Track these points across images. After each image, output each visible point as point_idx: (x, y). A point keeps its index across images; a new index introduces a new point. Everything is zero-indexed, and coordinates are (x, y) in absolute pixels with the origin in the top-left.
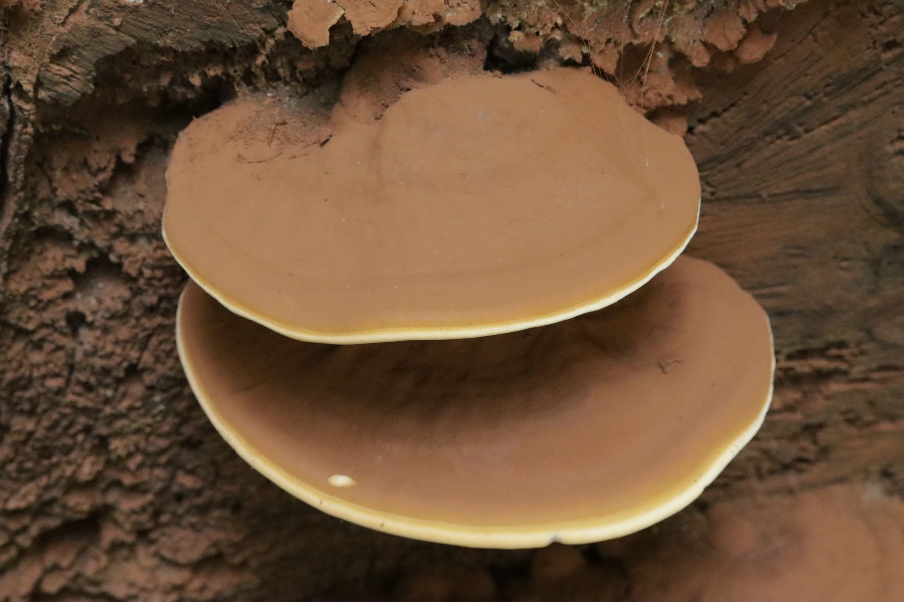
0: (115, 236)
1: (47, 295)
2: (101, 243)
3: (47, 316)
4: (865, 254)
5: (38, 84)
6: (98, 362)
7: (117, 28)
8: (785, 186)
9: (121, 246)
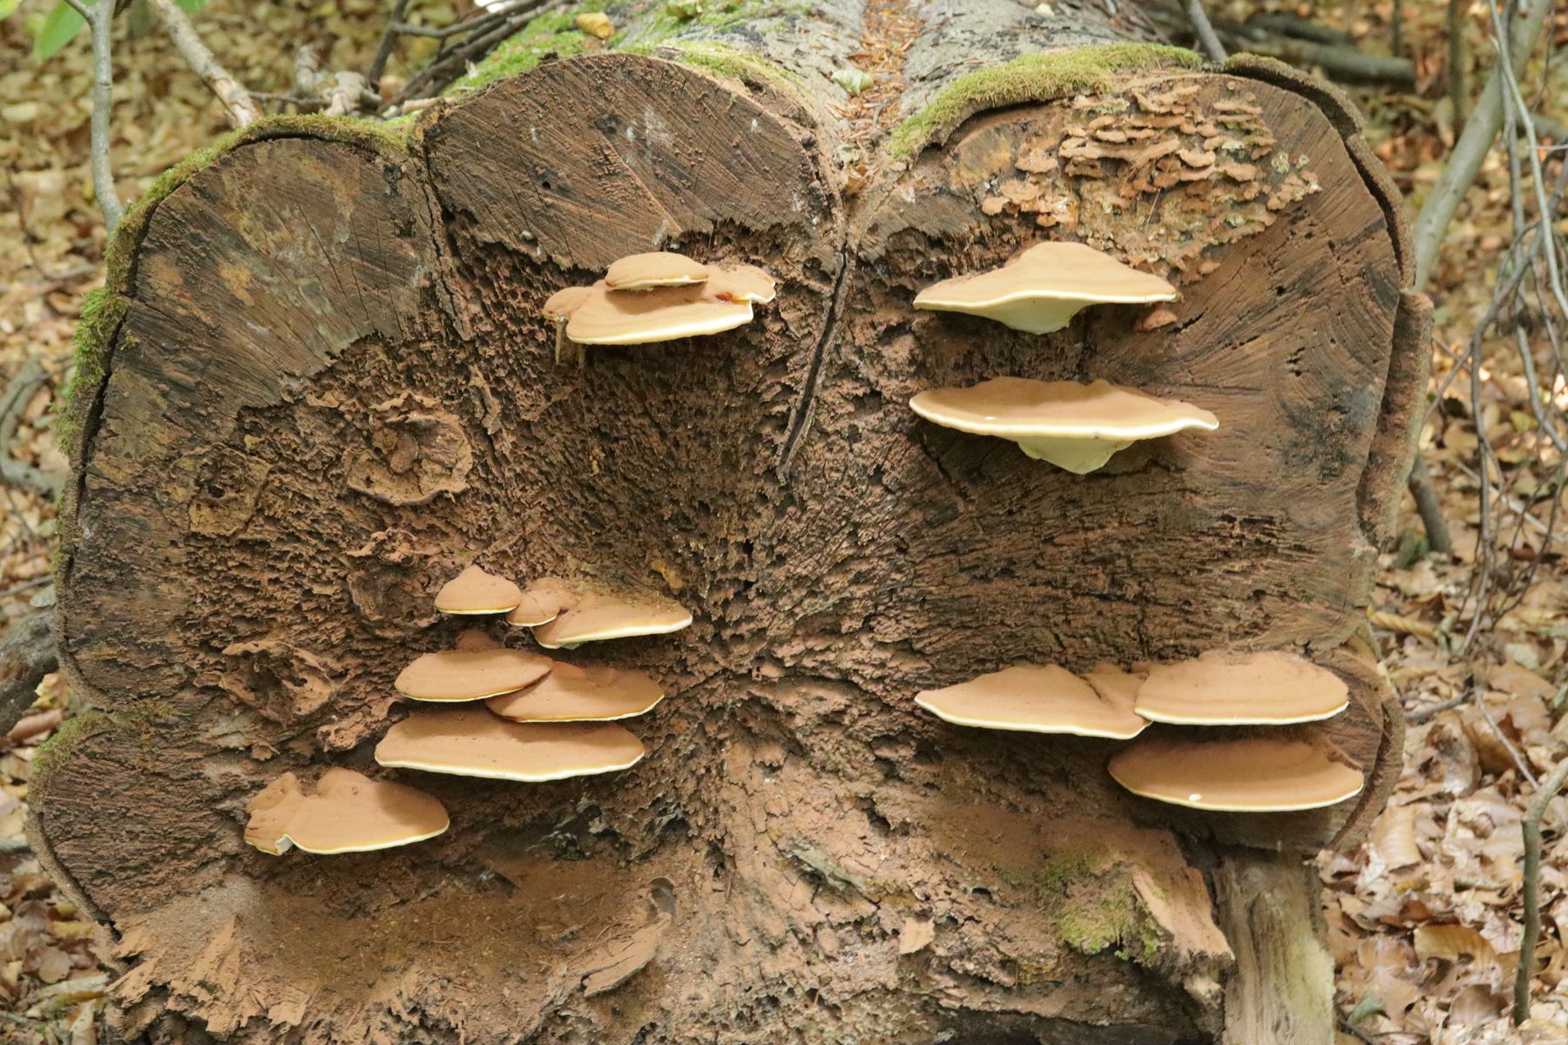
0: (881, 374)
1: (840, 411)
2: (873, 379)
3: (838, 426)
4: (1279, 446)
5: (860, 247)
6: (861, 461)
7: (901, 215)
8: (1231, 382)
9: (883, 381)
